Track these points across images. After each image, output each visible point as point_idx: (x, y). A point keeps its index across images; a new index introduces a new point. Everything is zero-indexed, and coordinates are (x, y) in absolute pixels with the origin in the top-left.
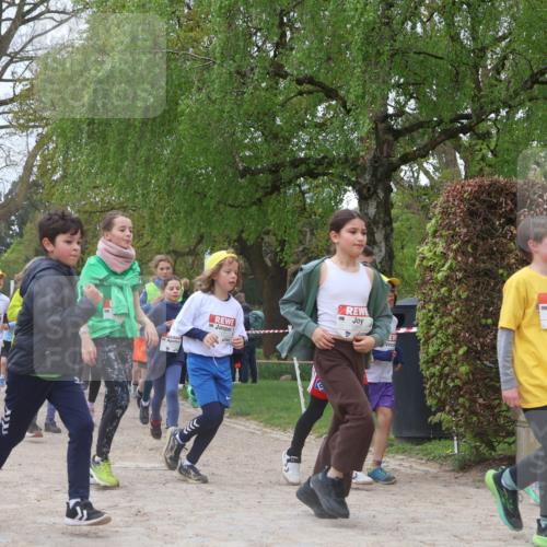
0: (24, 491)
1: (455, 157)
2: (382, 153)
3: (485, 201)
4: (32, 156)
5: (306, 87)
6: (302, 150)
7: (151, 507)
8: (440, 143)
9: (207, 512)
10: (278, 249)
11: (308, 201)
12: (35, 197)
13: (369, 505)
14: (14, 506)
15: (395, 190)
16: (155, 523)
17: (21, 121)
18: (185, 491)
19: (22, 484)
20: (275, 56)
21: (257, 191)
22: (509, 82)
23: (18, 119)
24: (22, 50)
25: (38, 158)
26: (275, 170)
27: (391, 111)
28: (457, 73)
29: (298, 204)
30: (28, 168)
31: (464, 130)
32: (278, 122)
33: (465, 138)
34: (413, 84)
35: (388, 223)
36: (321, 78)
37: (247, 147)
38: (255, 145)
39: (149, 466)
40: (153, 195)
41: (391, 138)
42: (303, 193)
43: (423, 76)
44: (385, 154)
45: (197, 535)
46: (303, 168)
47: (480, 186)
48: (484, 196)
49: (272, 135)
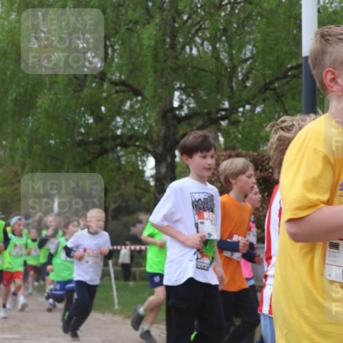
1: (218, 136)
2: (170, 132)
6: (119, 129)
11: (123, 162)
21: (88, 155)
22: (252, 88)
27: (176, 105)
28: (218, 82)
31: (223, 118)
36: (131, 82)
37: (82, 126)
38: (87, 125)
42: (119, 158)
43: (197, 83)
46: (119, 141)
49: (99, 118)
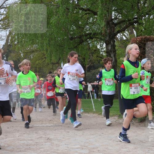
0: (15, 134)
1: (133, 31)
2: (111, 31)
3: (143, 43)
4: (8, 37)
5: (88, 12)
6: (88, 31)
7: (51, 137)
8: (128, 27)
9: (68, 138)
10: (83, 61)
11: (91, 46)
12: (10, 49)
13: (115, 133)
14: (12, 139)
15: (116, 41)
16: (53, 141)
17: (4, 27)
18: (61, 132)
19: (14, 132)
20: (78, 3)
21: (75, 44)
22: (148, 7)
23: (3, 26)
24: (2, 5)
25: (10, 37)
26: (80, 37)
27: (113, 18)
28: (132, 6)
29: (87, 47)
30: (7, 41)
31: (136, 22)
32: (80, 23)
33: (136, 25)
34: (119, 9)
35: (115, 51)
36: (92, 9)
37: (71, 31)
38: (74, 30)
39: (50, 125)
40: (45, 47)
41: (114, 26)
42: (89, 44)
43: (123, 6)
44: (112, 31)
45: (66, 144)
46: (88, 36)
47: (141, 39)
48: (143, 42)
49: (79, 27)
